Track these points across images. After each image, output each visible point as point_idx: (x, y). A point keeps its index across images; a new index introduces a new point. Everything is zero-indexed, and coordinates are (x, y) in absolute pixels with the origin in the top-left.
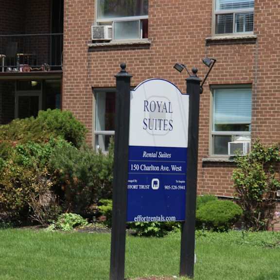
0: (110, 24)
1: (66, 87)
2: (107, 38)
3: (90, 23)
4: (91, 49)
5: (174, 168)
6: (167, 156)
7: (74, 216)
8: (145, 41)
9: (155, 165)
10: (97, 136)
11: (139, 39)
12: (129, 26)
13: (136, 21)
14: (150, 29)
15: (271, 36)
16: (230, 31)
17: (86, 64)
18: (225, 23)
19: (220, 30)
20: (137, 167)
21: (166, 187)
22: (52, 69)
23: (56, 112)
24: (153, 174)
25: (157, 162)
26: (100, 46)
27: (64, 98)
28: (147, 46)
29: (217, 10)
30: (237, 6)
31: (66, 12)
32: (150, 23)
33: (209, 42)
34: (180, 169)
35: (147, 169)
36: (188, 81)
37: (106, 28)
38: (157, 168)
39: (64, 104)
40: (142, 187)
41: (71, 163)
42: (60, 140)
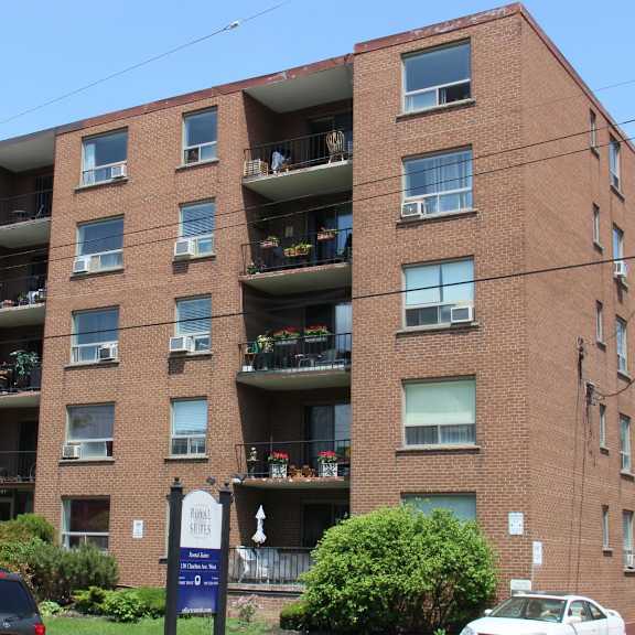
0: (79, 444)
1: (38, 495)
2: (75, 456)
3: (62, 443)
4: (61, 464)
5: (211, 567)
6: (206, 556)
7: (53, 604)
8: (110, 459)
9: (198, 564)
10: (64, 536)
11: (104, 457)
12: (94, 447)
13: (102, 443)
14: (115, 449)
15: (220, 457)
16: (185, 452)
17: (56, 477)
18: (180, 446)
19: (175, 451)
20: (185, 566)
21: (206, 583)
22: (24, 480)
23: (31, 515)
24: (196, 572)
25: (200, 561)
26: (69, 462)
27: (36, 504)
28: (112, 463)
29: (173, 436)
30: (190, 432)
31: (40, 434)
32: (115, 444)
33: (167, 461)
34: (215, 567)
35: (192, 567)
36: (221, 493)
37: (76, 448)
38: (199, 567)
39: (36, 509)
40: (188, 583)
41: (51, 560)
42: (38, 540)
